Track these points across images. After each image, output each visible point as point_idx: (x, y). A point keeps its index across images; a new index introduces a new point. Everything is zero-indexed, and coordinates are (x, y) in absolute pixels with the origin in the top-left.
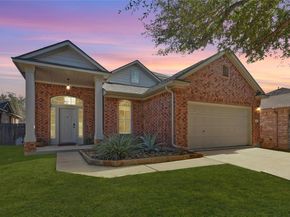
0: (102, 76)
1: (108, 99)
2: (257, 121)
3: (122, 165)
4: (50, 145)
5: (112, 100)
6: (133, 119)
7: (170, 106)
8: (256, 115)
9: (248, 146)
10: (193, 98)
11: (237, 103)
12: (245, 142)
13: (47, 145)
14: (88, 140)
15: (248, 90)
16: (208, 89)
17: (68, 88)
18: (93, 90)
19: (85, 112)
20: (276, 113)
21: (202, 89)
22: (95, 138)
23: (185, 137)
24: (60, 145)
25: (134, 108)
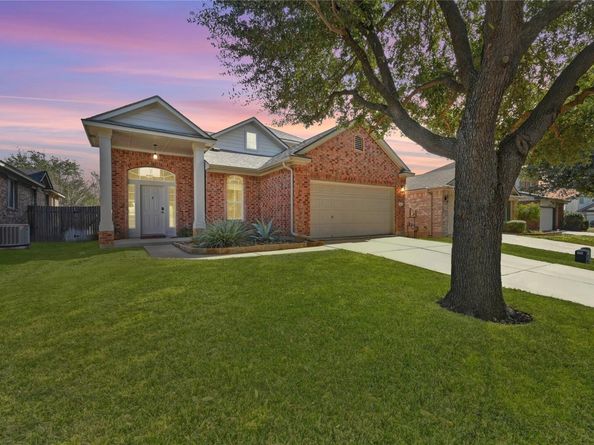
0: (204, 144)
1: (211, 175)
2: (401, 204)
3: (227, 253)
4: (128, 238)
5: (218, 175)
6: (246, 202)
7: (289, 187)
8: (400, 198)
9: (390, 234)
10: (317, 176)
11: (375, 182)
12: (388, 230)
13: (123, 238)
14: (184, 230)
15: (389, 167)
16: (336, 166)
17: (155, 157)
18: (191, 160)
19: (179, 191)
20: (431, 194)
21: (328, 166)
22: (194, 227)
23: (306, 223)
24: (143, 237)
25: (247, 187)
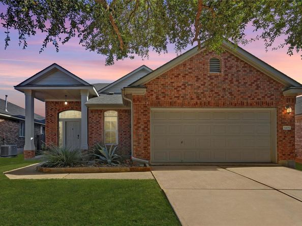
1: (92, 111)
2: (286, 128)
5: (97, 111)
8: (285, 120)
9: (270, 163)
10: (158, 104)
15: (265, 85)
17: (66, 103)
23: (146, 148)
